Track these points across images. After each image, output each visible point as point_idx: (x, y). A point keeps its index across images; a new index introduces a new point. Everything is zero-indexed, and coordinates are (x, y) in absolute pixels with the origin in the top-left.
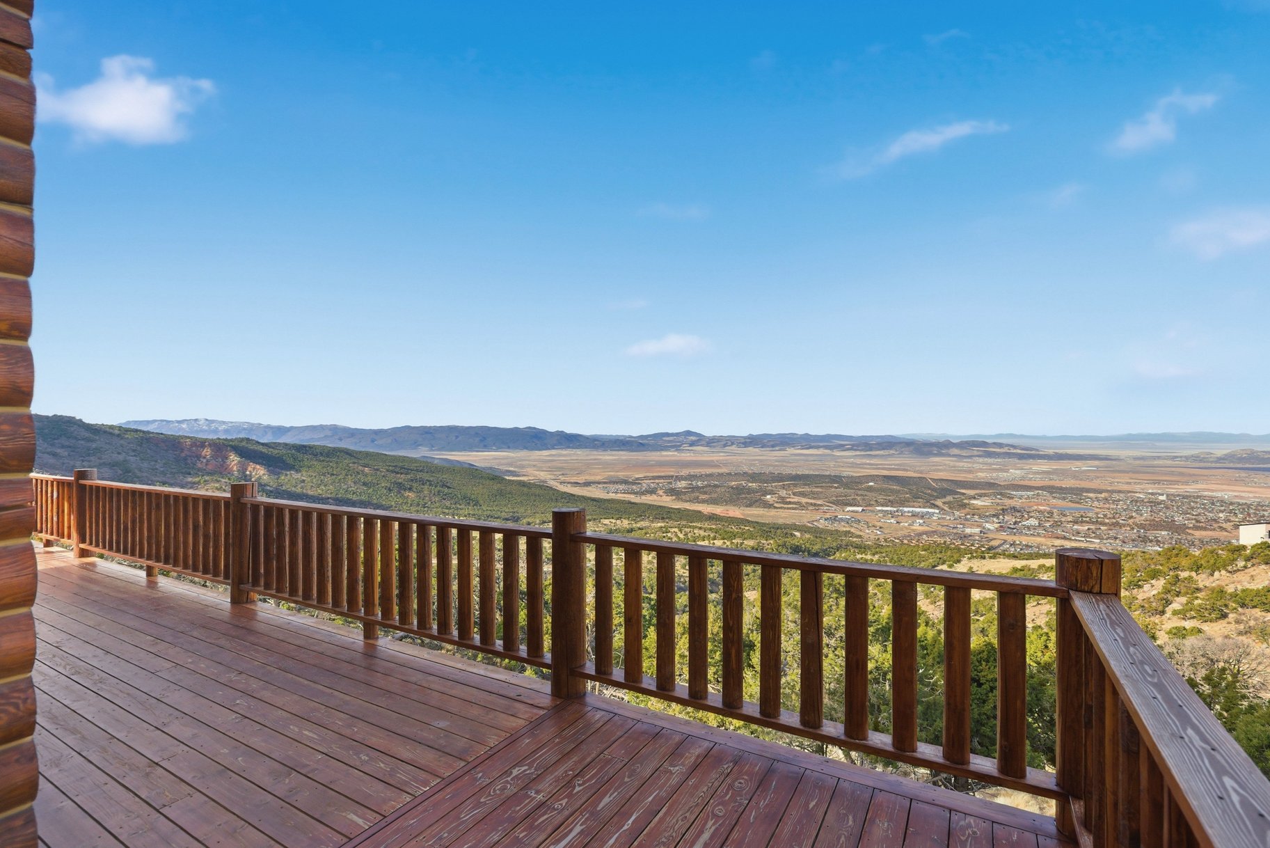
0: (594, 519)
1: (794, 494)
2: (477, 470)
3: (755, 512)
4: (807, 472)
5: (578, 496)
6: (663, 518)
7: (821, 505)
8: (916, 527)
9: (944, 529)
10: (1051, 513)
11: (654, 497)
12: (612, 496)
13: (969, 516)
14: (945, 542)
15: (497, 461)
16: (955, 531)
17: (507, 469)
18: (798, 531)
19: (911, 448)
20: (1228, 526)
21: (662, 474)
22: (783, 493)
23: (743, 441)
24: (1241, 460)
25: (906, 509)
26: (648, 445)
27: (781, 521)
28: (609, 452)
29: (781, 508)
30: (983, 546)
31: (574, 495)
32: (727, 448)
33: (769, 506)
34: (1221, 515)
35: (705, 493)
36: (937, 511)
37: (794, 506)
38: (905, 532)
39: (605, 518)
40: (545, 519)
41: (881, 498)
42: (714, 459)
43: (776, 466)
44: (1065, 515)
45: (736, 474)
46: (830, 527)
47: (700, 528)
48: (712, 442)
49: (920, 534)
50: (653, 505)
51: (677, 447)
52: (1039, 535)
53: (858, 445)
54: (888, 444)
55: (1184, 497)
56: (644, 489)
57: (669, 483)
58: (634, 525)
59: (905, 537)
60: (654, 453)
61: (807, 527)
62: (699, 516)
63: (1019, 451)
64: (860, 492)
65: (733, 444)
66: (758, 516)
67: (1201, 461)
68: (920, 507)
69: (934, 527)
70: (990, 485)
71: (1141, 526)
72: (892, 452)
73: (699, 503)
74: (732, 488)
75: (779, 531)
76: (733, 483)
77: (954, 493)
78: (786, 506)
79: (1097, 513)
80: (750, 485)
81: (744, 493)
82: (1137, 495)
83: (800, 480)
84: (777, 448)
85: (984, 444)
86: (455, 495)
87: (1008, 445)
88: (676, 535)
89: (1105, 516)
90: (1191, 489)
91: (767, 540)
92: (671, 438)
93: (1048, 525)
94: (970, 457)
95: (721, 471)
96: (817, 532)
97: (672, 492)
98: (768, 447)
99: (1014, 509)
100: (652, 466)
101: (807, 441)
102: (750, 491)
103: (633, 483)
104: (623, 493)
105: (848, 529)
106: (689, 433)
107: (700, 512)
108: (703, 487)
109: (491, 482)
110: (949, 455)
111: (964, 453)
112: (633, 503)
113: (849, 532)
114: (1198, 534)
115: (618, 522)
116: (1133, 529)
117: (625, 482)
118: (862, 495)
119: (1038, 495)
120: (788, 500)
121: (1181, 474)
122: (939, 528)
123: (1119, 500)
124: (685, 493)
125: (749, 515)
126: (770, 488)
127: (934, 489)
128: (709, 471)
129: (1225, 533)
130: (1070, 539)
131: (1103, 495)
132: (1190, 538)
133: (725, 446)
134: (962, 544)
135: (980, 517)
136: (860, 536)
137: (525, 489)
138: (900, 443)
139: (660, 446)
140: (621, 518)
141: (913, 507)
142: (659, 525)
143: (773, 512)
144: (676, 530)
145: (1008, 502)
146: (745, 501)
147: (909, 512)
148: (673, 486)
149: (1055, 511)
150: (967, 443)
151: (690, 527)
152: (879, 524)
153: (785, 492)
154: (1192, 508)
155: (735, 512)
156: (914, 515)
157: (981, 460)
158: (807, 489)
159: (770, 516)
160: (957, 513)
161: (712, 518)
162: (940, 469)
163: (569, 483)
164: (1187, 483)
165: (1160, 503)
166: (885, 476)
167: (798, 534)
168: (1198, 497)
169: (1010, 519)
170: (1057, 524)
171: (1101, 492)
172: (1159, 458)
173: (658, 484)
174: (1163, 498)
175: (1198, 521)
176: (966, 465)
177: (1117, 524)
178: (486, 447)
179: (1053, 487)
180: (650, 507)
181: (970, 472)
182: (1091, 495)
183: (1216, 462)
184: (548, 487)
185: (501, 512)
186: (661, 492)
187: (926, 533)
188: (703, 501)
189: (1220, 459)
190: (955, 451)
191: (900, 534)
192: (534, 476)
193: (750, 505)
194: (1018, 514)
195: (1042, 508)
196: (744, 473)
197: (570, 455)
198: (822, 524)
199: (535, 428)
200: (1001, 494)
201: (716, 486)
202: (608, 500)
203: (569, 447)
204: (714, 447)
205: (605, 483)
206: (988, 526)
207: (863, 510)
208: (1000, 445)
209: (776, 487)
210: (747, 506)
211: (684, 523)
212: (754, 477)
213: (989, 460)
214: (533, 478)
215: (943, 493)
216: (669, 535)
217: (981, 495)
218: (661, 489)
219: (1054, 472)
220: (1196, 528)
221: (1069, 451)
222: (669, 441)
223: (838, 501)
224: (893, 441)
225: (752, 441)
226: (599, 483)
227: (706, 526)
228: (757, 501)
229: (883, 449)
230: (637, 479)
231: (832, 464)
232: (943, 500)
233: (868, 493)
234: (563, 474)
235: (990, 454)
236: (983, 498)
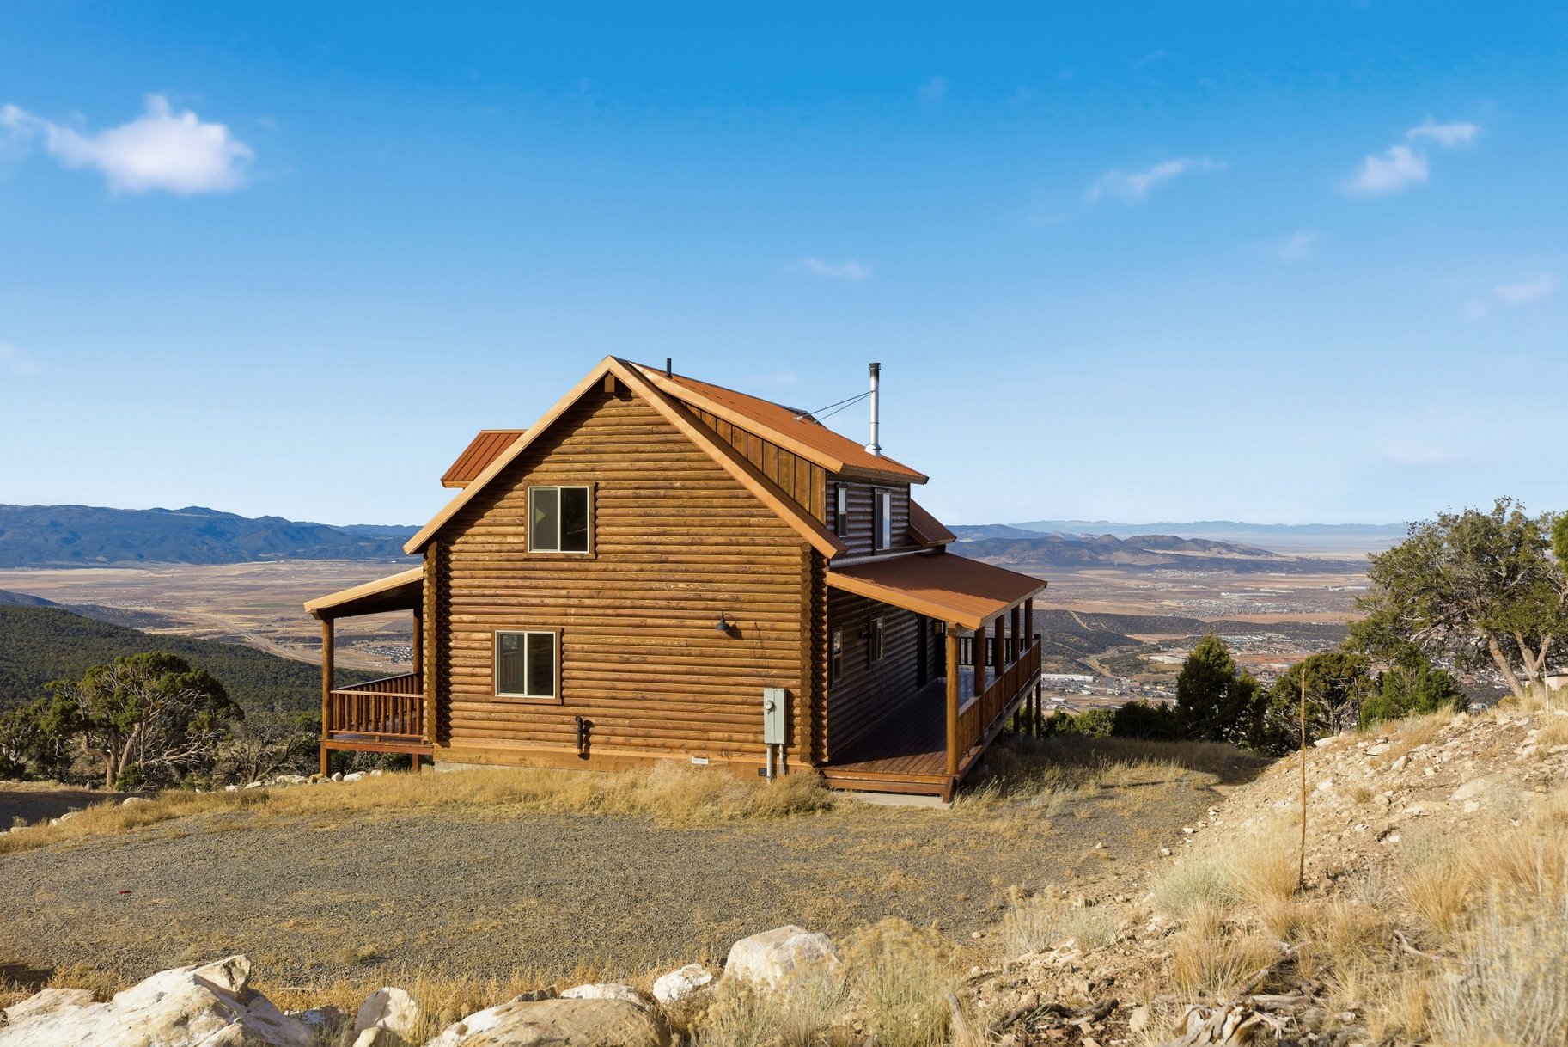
15: (113, 590)
17: (138, 608)
19: (1042, 551)
36: (1089, 679)
63: (1237, 556)
68: (1057, 671)
77: (1119, 640)
85: (1176, 542)
86: (13, 676)
87: (1217, 544)
94: (1150, 568)
110: (1110, 565)
111: (1139, 560)
119: (1270, 641)
127: (1084, 634)
150: (1144, 539)
157: (1170, 574)
160: (1126, 681)
163: (297, 639)
176: (1142, 584)
178: (79, 557)
179: (1296, 625)
181: (1149, 598)
190: (1122, 557)
192: (209, 626)
195: (1276, 666)
197: (297, 574)
199: (207, 510)
203: (293, 555)
205: (386, 637)
208: (1204, 544)
213: (1185, 575)
214: (206, 630)
215: (1099, 642)
217: (1170, 645)
219: (1297, 595)
221: (1325, 556)
224: (1007, 536)
226: (373, 638)
232: (1101, 656)
234: (282, 620)
235: (1185, 563)
236: (1173, 651)
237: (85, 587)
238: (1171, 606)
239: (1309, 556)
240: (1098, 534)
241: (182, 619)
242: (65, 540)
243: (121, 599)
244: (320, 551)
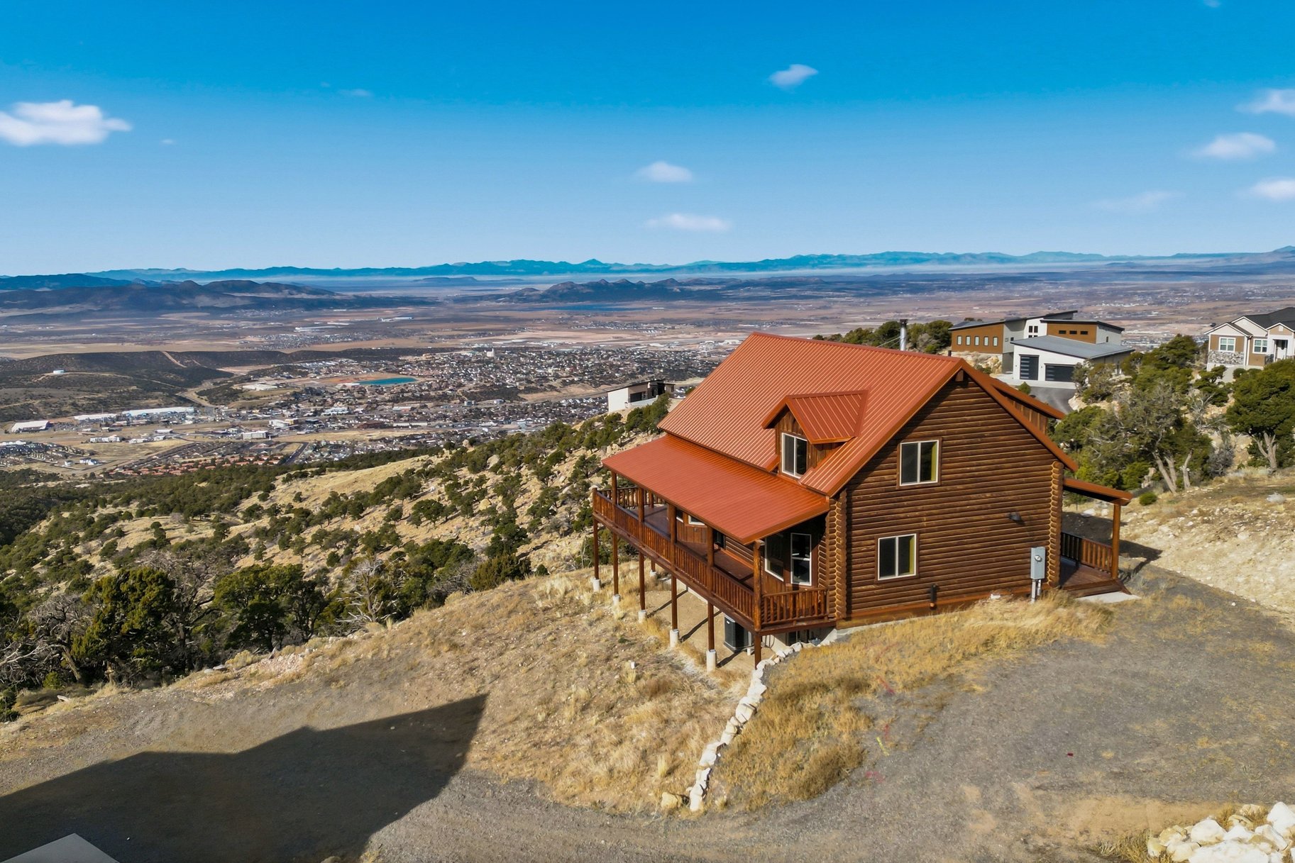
8: (160, 443)
9: (207, 440)
10: (362, 391)
13: (244, 412)
14: (213, 460)
16: (225, 439)
19: (126, 297)
24: (563, 296)
25: (134, 413)
30: (273, 457)
34: (550, 371)
36: (190, 410)
38: (142, 454)
41: (82, 399)
44: (380, 393)
49: (168, 454)
52: (350, 427)
54: (78, 292)
55: (512, 351)
59: (141, 462)
63: (305, 296)
64: (36, 392)
67: (524, 300)
68: (159, 406)
69: (190, 438)
70: (270, 356)
71: (471, 397)
72: (86, 307)
77: (212, 374)
79: (420, 384)
82: (463, 353)
85: (251, 286)
87: (286, 287)
89: (430, 387)
90: (518, 338)
93: (360, 409)
94: (231, 309)
99: (311, 392)
105: (25, 467)
110: (194, 308)
111: (220, 303)
113: (30, 472)
114: (531, 398)
116: (463, 401)
118: (41, 397)
122: (200, 439)
123: (443, 363)
127: (179, 372)
129: (555, 393)
130: (392, 427)
131: (424, 357)
132: (522, 404)
134: (242, 460)
135: (262, 410)
136: (54, 477)
138: (101, 289)
141: (147, 407)
145: (299, 382)
147: (138, 418)
150: (222, 284)
152: (87, 447)
154: (522, 365)
156: (151, 421)
157: (249, 314)
160: (224, 409)
162: (182, 335)
164: (510, 332)
165: (488, 363)
166: (81, 355)
168: (526, 349)
169: (307, 408)
170: (372, 406)
171: (418, 352)
172: (482, 298)
174: (491, 354)
175: (528, 382)
176: (225, 323)
177: (445, 397)
179: (359, 352)
181: (233, 335)
182: (409, 358)
183: (539, 301)
187: (178, 450)
189: (545, 297)
190: (204, 300)
191: (132, 459)
194: (318, 399)
195: (349, 385)
200: (288, 369)
206: (277, 423)
207: (49, 425)
208: (276, 287)
213: (263, 314)
215: (194, 377)
217: (258, 375)
219: (359, 327)
221: (374, 293)
229: (70, 302)
232: (198, 389)
233: (53, 391)
235: (260, 304)
236: (262, 380)
238: (254, 341)
239: (362, 294)
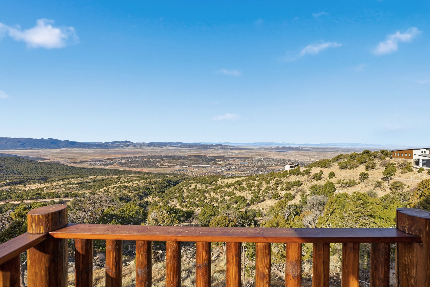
0: (86, 177)
1: (166, 162)
2: (20, 158)
3: (153, 169)
4: (170, 155)
5: (77, 168)
6: (117, 174)
7: (175, 166)
8: (204, 171)
9: (212, 171)
10: (238, 165)
11: (112, 166)
12: (93, 167)
13: (218, 167)
14: (212, 175)
15: (32, 154)
16: (214, 171)
17: (38, 157)
18: (168, 175)
19: (202, 147)
20: (275, 166)
21: (116, 157)
22: (162, 162)
23: (148, 144)
24: (277, 149)
25: (201, 166)
26: (110, 146)
27: (162, 172)
28: (92, 149)
29: (162, 167)
30: (222, 175)
31: (75, 167)
32: (142, 147)
33: (158, 167)
34: (274, 163)
35: (134, 164)
36: (210, 166)
37: (166, 166)
38: (201, 173)
39: (91, 176)
40: (61, 178)
41: (194, 162)
42: (137, 151)
43: (160, 153)
44: (241, 165)
45: (145, 156)
46: (178, 173)
47: (133, 177)
48: (136, 145)
49: (205, 173)
50: (112, 169)
51: (122, 147)
52: (235, 171)
53: (186, 146)
54: (195, 146)
55: (267, 159)
56: (108, 163)
57: (119, 160)
58: (105, 178)
59: (201, 174)
60: (111, 149)
61: (171, 173)
62: (131, 172)
63: (230, 147)
64: (187, 161)
65: (144, 145)
66: (154, 171)
67: (269, 150)
68: (205, 165)
69: (209, 171)
70: (224, 157)
71: (258, 167)
72: (196, 148)
73: (131, 167)
74: (144, 161)
75: (162, 175)
76: (144, 160)
77: (214, 160)
78: (163, 167)
79: (248, 164)
80: (150, 160)
81: (148, 163)
82: (257, 159)
83: (168, 157)
84: (160, 147)
85: (221, 145)
86: (6, 170)
88: (124, 180)
89: (250, 164)
90: (268, 156)
91: (159, 179)
92: (119, 144)
93: (237, 168)
94: (218, 149)
95: (139, 155)
96: (174, 175)
97: (120, 164)
98: (157, 146)
99: (229, 164)
100: (111, 154)
101: (170, 144)
102: (151, 162)
103: (103, 161)
104: (99, 165)
105: (184, 173)
106: (127, 142)
107: (132, 171)
108: (133, 162)
109: (29, 163)
110: (212, 149)
111: (217, 148)
112: (103, 169)
113: (184, 174)
114: (269, 168)
115: (98, 177)
116: (256, 168)
117: (99, 161)
118: (188, 162)
119: (235, 160)
120: (164, 165)
121: (266, 153)
122: (210, 171)
123: (253, 160)
124: (125, 164)
125: (150, 171)
126: (158, 161)
127: (209, 159)
128: (135, 155)
129: (274, 167)
130: (243, 172)
131: (250, 159)
132: (268, 169)
133: (141, 146)
134: (217, 175)
135: (221, 167)
136: (188, 175)
137: (49, 166)
138: (199, 145)
139: (115, 146)
140: (99, 175)
141: (203, 165)
142: (116, 177)
143: (159, 169)
144: (123, 178)
145: (228, 162)
146: (149, 166)
147: (202, 166)
148: (120, 161)
149: (239, 164)
150: (217, 145)
151: (129, 176)
152: (193, 171)
153: (163, 162)
154: (268, 162)
155: (145, 170)
156: (204, 167)
157: (221, 150)
158: (171, 161)
159: (159, 171)
160: (215, 166)
161: (137, 172)
162: (210, 153)
163: (72, 162)
164: (266, 155)
165: (261, 161)
166: (195, 156)
167: (168, 176)
168: (269, 159)
169: (228, 167)
170: (240, 168)
171: (249, 158)
172: (261, 149)
173: (114, 161)
174: (262, 159)
175: (269, 165)
176: (217, 151)
177: (253, 167)
178: (25, 148)
179: (238, 157)
180: (111, 170)
181: (218, 153)
182: (247, 159)
183: (272, 150)
184: (61, 164)
185: (36, 177)
186: (115, 164)
187: (207, 173)
188: (132, 167)
189: (273, 149)
190: (214, 147)
191: (199, 173)
192: (53, 160)
193: (151, 167)
194: (230, 165)
195: (236, 163)
196: (149, 156)
197: (72, 150)
198: (176, 172)
199: (53, 139)
200: (226, 160)
201: (138, 161)
202: (92, 169)
203: (71, 147)
204: (137, 147)
205: (90, 161)
206: (223, 169)
207: (188, 167)
208: (226, 146)
209: (160, 160)
210: (149, 168)
211: (126, 175)
212: (152, 157)
213: (223, 150)
214: (52, 161)
215: (211, 160)
216: (121, 180)
217: (221, 160)
218: (115, 163)
219: (239, 153)
220: (269, 166)
221: (242, 147)
222: (118, 145)
223: (181, 164)
224: (197, 144)
225: (151, 144)
226: (87, 162)
227: (135, 175)
228: (153, 166)
229: (194, 147)
230: (105, 159)
231: (178, 152)
232: (211, 162)
233: (190, 161)
234: (69, 159)
235: (223, 148)
236: (222, 161)
237: (26, 153)
238: (221, 155)
239: (240, 147)
240: (210, 144)
241: (47, 159)
242: (22, 144)
243: (34, 155)
244: (77, 146)
